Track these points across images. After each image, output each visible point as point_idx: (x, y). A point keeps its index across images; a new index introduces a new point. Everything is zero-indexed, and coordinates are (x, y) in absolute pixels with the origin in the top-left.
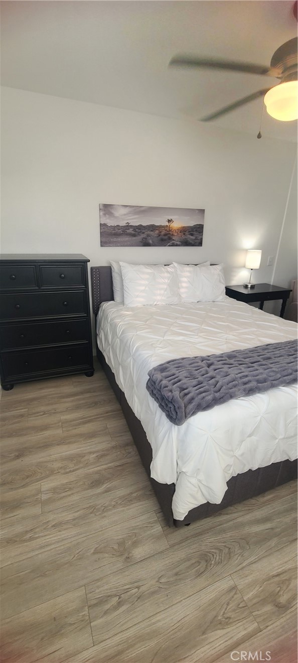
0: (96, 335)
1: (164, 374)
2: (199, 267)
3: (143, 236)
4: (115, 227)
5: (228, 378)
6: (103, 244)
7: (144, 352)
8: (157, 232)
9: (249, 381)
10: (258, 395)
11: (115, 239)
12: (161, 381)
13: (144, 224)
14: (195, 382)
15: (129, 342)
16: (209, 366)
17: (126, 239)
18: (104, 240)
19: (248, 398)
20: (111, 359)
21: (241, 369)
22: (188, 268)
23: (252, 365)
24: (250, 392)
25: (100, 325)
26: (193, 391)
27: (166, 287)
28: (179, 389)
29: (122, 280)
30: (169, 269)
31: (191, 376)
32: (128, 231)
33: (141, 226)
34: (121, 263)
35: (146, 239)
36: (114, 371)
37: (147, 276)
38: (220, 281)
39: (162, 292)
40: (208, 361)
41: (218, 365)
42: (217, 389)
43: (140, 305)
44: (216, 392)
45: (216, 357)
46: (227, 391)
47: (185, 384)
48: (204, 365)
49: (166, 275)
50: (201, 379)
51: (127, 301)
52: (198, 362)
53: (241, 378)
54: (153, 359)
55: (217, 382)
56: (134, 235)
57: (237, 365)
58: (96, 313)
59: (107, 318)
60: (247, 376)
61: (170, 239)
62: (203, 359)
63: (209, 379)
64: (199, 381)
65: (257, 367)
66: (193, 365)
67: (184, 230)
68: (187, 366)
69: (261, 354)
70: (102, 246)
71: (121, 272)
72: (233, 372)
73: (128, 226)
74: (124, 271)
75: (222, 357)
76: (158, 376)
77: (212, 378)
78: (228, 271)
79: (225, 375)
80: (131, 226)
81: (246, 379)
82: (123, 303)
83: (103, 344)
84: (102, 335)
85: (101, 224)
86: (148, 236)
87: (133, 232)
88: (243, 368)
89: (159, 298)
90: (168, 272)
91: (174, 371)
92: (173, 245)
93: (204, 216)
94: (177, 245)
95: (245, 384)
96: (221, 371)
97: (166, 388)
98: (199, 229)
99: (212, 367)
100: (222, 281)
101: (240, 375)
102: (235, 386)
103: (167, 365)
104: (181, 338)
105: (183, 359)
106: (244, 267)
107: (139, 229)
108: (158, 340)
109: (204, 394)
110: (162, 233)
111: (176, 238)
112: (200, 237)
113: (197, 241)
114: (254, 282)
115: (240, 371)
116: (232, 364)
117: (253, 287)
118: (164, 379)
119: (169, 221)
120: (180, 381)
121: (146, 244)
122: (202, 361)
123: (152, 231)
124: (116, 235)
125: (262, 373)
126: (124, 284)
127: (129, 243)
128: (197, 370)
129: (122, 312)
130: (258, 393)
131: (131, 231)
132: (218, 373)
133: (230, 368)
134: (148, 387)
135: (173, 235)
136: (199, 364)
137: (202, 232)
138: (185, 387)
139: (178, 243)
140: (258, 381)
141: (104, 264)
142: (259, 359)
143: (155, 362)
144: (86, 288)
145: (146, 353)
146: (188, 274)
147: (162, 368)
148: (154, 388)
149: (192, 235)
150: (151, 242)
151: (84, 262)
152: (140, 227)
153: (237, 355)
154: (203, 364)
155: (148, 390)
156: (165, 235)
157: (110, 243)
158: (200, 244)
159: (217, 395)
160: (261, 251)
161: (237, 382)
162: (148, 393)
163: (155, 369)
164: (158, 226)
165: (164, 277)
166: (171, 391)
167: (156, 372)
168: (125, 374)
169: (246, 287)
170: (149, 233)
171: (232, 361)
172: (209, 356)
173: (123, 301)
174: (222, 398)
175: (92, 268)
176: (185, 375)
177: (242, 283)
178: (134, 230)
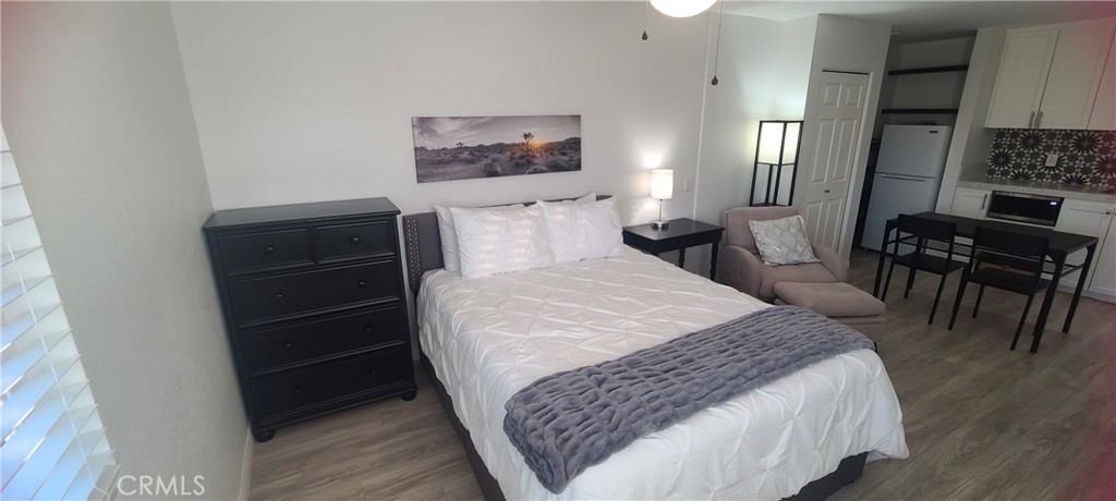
0: (417, 329)
1: (530, 406)
2: (579, 204)
3: (486, 161)
4: (439, 151)
5: (629, 405)
6: (421, 178)
7: (496, 364)
8: (508, 153)
9: (662, 405)
10: (676, 426)
11: (441, 170)
12: (526, 419)
13: (487, 143)
14: (578, 416)
15: (472, 347)
16: (600, 383)
17: (460, 167)
18: (422, 172)
19: (662, 433)
20: (444, 372)
21: (648, 386)
22: (559, 208)
23: (665, 376)
24: (663, 423)
25: (423, 312)
26: (576, 433)
27: (527, 241)
28: (553, 432)
29: (456, 237)
30: (531, 211)
31: (573, 407)
32: (461, 156)
33: (481, 146)
34: (453, 210)
35: (491, 165)
36: (450, 393)
37: (496, 228)
38: (613, 225)
39: (523, 250)
40: (597, 375)
41: (614, 381)
42: (612, 425)
43: (487, 275)
44: (612, 431)
45: (611, 367)
46: (628, 427)
47: (563, 421)
48: (592, 384)
49: (527, 222)
50: (587, 410)
51: (466, 270)
52: (583, 379)
53: (649, 401)
54: (513, 376)
55: (613, 413)
56: (471, 162)
57: (643, 378)
58: (416, 292)
59: (433, 301)
60: (657, 397)
61: (530, 163)
62: (590, 372)
63: (597, 409)
64: (585, 415)
65: (672, 380)
66: (575, 386)
67: (550, 148)
68: (566, 388)
69: (677, 354)
70: (419, 182)
71: (452, 221)
72: (637, 391)
73: (461, 149)
74: (457, 223)
75: (620, 366)
76: (521, 412)
77: (605, 406)
78: (625, 206)
79: (625, 398)
80: (466, 148)
81: (656, 403)
82: (459, 272)
83: (428, 345)
84: (427, 330)
85: (416, 149)
86: (494, 160)
87: (469, 157)
88: (651, 384)
89: (517, 260)
90: (529, 217)
91: (546, 399)
92: (536, 172)
93: (579, 126)
94: (541, 172)
95: (656, 410)
96: (617, 393)
97: (534, 433)
98: (574, 145)
99: (605, 386)
100: (616, 223)
101: (647, 397)
102: (640, 417)
103: (535, 389)
104: (555, 333)
105: (560, 374)
106: (649, 195)
107: (480, 152)
108: (519, 341)
109: (592, 438)
110: (517, 155)
111: (539, 161)
112: (577, 157)
113: (572, 163)
114: (666, 217)
115: (647, 389)
116: (635, 378)
117: (665, 227)
118: (530, 416)
119: (526, 136)
120: (555, 417)
121: (492, 173)
122: (590, 376)
123: (500, 153)
124: (442, 163)
125: (680, 390)
126: (460, 242)
127: (463, 175)
128: (581, 394)
129: (458, 291)
130: (677, 423)
131: (465, 155)
132: (614, 397)
133: (631, 385)
134: (506, 429)
135: (533, 156)
136: (584, 382)
137: (580, 149)
138: (563, 427)
139: (543, 168)
140: (676, 404)
141: (426, 210)
142: (675, 363)
143: (515, 383)
144: (396, 255)
145: (501, 366)
146: (561, 217)
147: (526, 396)
148: (514, 429)
149: (564, 154)
150: (499, 169)
151: (391, 215)
152: (481, 148)
153: (642, 358)
154: (590, 381)
155: (507, 433)
156: (522, 157)
157: (432, 176)
158: (578, 167)
159: (614, 435)
160: (671, 171)
161: (642, 409)
162: (507, 438)
163: (515, 399)
164: (508, 145)
165: (523, 225)
166: (542, 437)
167: (517, 405)
168: (468, 400)
169: (655, 227)
170: (495, 156)
171: (634, 372)
172: (599, 366)
173: (460, 269)
174: (621, 440)
175: (404, 218)
176: (563, 405)
177: (647, 221)
178: (471, 153)
